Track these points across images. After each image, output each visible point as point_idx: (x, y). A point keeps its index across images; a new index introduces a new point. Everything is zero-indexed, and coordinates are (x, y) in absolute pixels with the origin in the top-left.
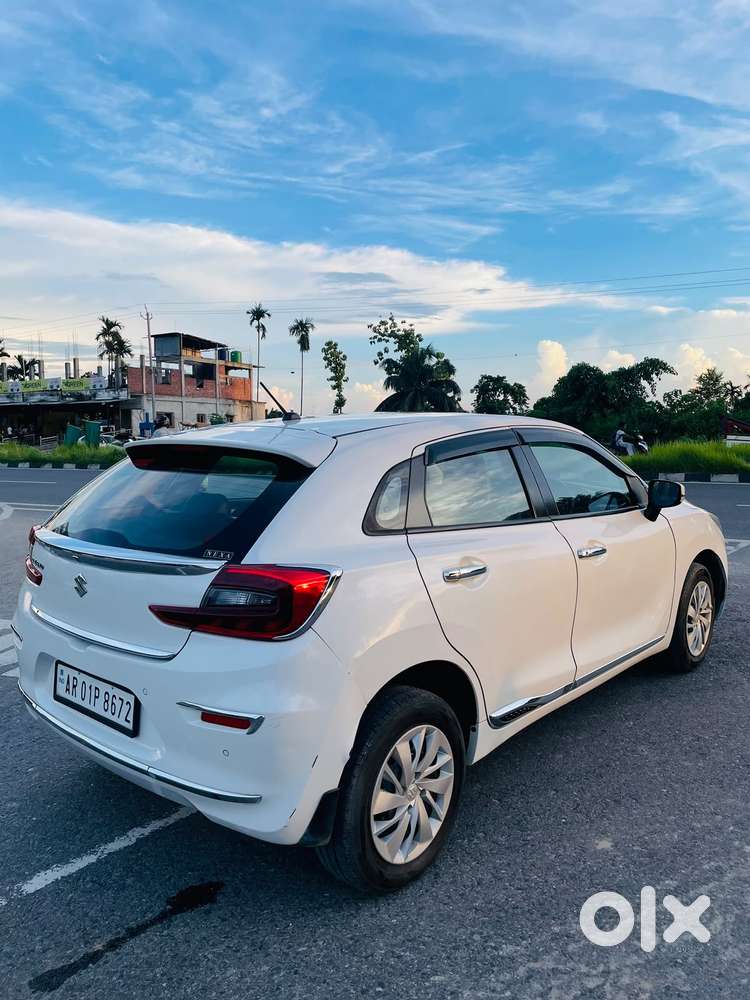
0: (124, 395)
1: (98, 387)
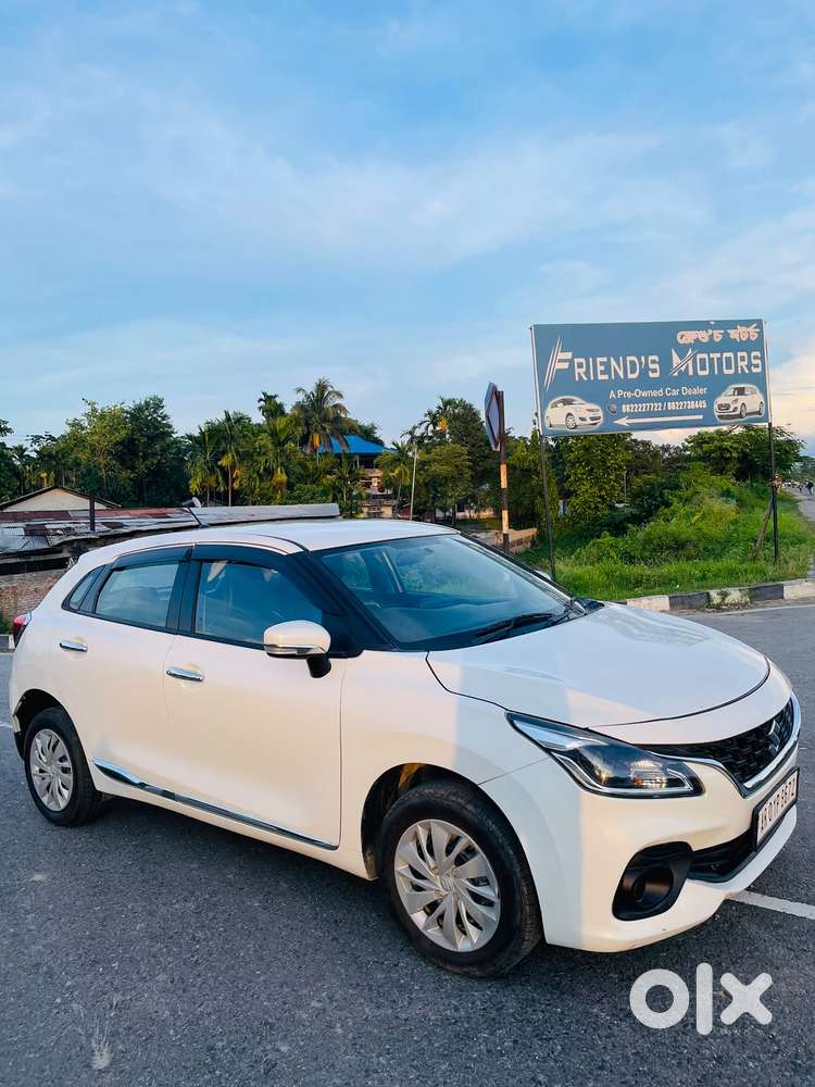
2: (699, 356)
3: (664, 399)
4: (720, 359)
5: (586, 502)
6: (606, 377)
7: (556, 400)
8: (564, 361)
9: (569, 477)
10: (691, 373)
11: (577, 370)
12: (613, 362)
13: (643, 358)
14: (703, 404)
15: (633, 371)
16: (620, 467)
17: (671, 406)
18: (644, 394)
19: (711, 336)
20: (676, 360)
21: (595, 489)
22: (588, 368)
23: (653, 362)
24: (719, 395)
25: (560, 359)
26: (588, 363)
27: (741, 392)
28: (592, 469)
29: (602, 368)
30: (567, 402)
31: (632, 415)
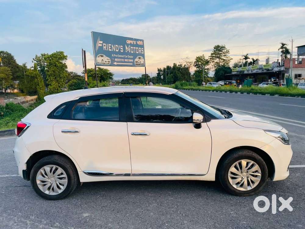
0: (282, 69)
1: (274, 66)
2: (131, 47)
3: (124, 58)
4: (135, 49)
5: (54, 88)
6: (111, 50)
7: (99, 55)
8: (101, 44)
9: (48, 80)
10: (130, 52)
11: (104, 47)
12: (113, 46)
13: (119, 46)
14: (132, 61)
15: (117, 50)
16: (65, 78)
17: (126, 60)
18: (120, 56)
19: (134, 42)
20: (126, 48)
21: (57, 84)
22: (107, 46)
23: (122, 47)
24: (135, 58)
25: (100, 43)
26: (106, 45)
27: (140, 58)
28: (56, 78)
29: (110, 47)
30: (102, 56)
31: (117, 62)
